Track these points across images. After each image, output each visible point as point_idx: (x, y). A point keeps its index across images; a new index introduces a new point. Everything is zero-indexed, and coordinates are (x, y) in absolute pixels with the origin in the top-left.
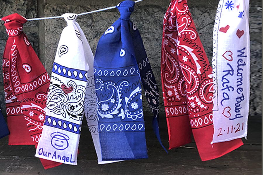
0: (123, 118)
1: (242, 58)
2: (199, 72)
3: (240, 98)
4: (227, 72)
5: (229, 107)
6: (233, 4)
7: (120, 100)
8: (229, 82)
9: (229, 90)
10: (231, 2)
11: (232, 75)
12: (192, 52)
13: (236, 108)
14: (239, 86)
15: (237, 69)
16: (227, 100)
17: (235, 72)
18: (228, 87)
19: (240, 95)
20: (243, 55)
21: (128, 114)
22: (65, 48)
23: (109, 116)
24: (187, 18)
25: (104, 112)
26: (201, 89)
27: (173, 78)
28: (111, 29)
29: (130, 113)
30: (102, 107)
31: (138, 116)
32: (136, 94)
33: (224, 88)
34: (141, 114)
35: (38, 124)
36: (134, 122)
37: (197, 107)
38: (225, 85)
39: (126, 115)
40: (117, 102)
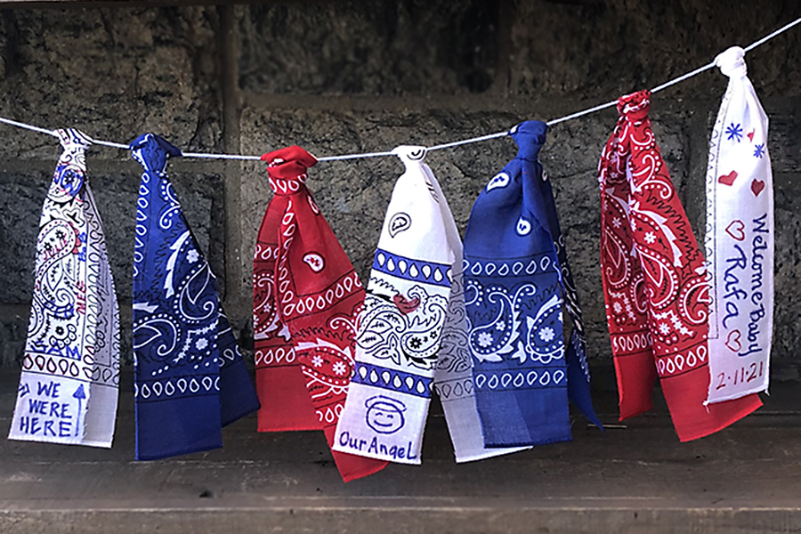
0: (522, 360)
1: (762, 234)
2: (677, 263)
3: (757, 312)
4: (735, 262)
5: (737, 331)
6: (741, 130)
7: (516, 324)
8: (737, 281)
9: (738, 297)
10: (738, 125)
11: (743, 268)
12: (664, 224)
13: (750, 332)
14: (757, 290)
15: (753, 255)
16: (734, 317)
17: (749, 263)
18: (735, 292)
19: (759, 307)
20: (762, 229)
21: (532, 352)
22: (404, 219)
23: (493, 357)
24: (654, 156)
25: (483, 350)
26: (682, 296)
27: (620, 277)
28: (503, 180)
29: (538, 350)
30: (479, 340)
31: (554, 355)
32: (551, 310)
33: (728, 293)
34: (560, 352)
35: (333, 383)
36: (546, 367)
37: (674, 332)
38: (730, 287)
39: (528, 355)
40: (510, 327)
